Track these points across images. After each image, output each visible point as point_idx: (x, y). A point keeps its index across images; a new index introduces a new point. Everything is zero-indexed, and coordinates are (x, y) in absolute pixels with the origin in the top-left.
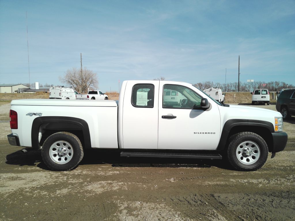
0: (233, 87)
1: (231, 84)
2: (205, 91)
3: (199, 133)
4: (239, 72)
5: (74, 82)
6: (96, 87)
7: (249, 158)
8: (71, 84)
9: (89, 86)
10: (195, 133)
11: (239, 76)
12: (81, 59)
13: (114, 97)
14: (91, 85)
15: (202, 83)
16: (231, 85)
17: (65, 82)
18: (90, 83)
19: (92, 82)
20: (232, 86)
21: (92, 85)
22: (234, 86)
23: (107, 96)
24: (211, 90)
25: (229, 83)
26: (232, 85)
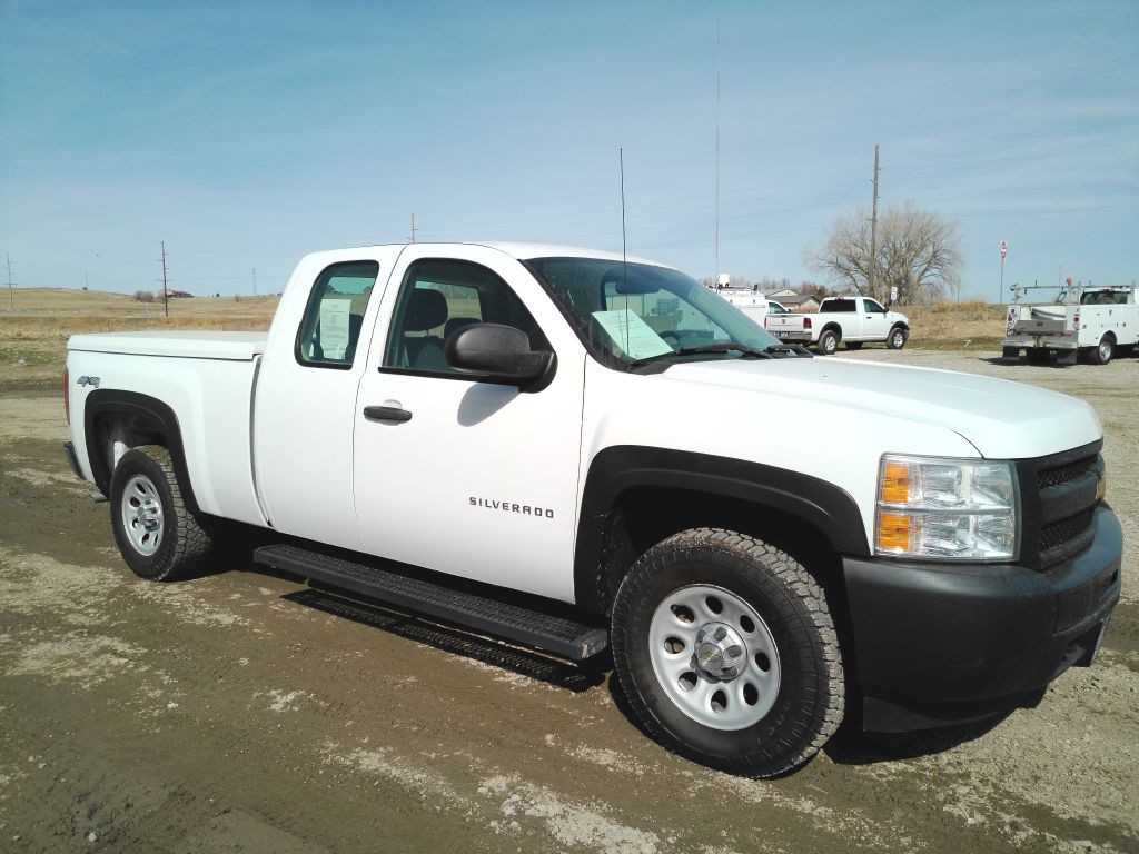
3: (490, 504)
5: (857, 264)
6: (950, 281)
7: (727, 687)
8: (847, 272)
9: (920, 279)
10: (473, 501)
12: (877, 168)
13: (969, 323)
14: (928, 273)
17: (823, 266)
18: (925, 266)
19: (934, 260)
21: (935, 271)
23: (905, 320)
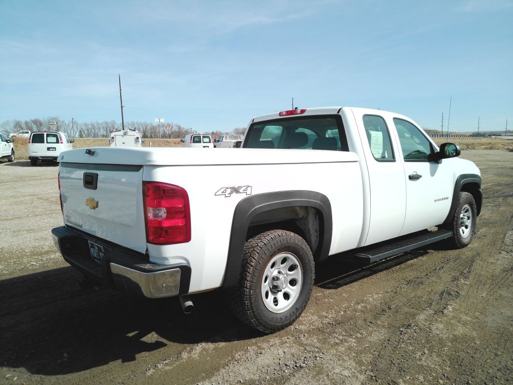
0: (102, 130)
1: (99, 124)
2: (115, 135)
3: (438, 200)
4: (122, 104)
10: (435, 201)
11: (122, 110)
15: (41, 119)
16: (97, 125)
20: (99, 128)
22: (103, 128)
24: (125, 134)
25: (95, 122)
26: (101, 127)
